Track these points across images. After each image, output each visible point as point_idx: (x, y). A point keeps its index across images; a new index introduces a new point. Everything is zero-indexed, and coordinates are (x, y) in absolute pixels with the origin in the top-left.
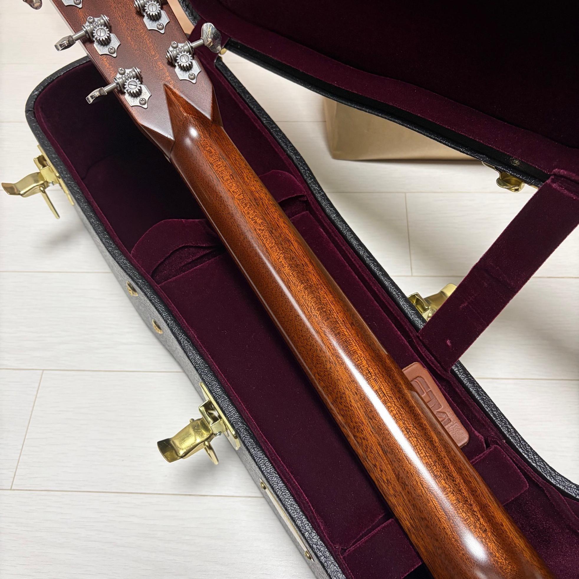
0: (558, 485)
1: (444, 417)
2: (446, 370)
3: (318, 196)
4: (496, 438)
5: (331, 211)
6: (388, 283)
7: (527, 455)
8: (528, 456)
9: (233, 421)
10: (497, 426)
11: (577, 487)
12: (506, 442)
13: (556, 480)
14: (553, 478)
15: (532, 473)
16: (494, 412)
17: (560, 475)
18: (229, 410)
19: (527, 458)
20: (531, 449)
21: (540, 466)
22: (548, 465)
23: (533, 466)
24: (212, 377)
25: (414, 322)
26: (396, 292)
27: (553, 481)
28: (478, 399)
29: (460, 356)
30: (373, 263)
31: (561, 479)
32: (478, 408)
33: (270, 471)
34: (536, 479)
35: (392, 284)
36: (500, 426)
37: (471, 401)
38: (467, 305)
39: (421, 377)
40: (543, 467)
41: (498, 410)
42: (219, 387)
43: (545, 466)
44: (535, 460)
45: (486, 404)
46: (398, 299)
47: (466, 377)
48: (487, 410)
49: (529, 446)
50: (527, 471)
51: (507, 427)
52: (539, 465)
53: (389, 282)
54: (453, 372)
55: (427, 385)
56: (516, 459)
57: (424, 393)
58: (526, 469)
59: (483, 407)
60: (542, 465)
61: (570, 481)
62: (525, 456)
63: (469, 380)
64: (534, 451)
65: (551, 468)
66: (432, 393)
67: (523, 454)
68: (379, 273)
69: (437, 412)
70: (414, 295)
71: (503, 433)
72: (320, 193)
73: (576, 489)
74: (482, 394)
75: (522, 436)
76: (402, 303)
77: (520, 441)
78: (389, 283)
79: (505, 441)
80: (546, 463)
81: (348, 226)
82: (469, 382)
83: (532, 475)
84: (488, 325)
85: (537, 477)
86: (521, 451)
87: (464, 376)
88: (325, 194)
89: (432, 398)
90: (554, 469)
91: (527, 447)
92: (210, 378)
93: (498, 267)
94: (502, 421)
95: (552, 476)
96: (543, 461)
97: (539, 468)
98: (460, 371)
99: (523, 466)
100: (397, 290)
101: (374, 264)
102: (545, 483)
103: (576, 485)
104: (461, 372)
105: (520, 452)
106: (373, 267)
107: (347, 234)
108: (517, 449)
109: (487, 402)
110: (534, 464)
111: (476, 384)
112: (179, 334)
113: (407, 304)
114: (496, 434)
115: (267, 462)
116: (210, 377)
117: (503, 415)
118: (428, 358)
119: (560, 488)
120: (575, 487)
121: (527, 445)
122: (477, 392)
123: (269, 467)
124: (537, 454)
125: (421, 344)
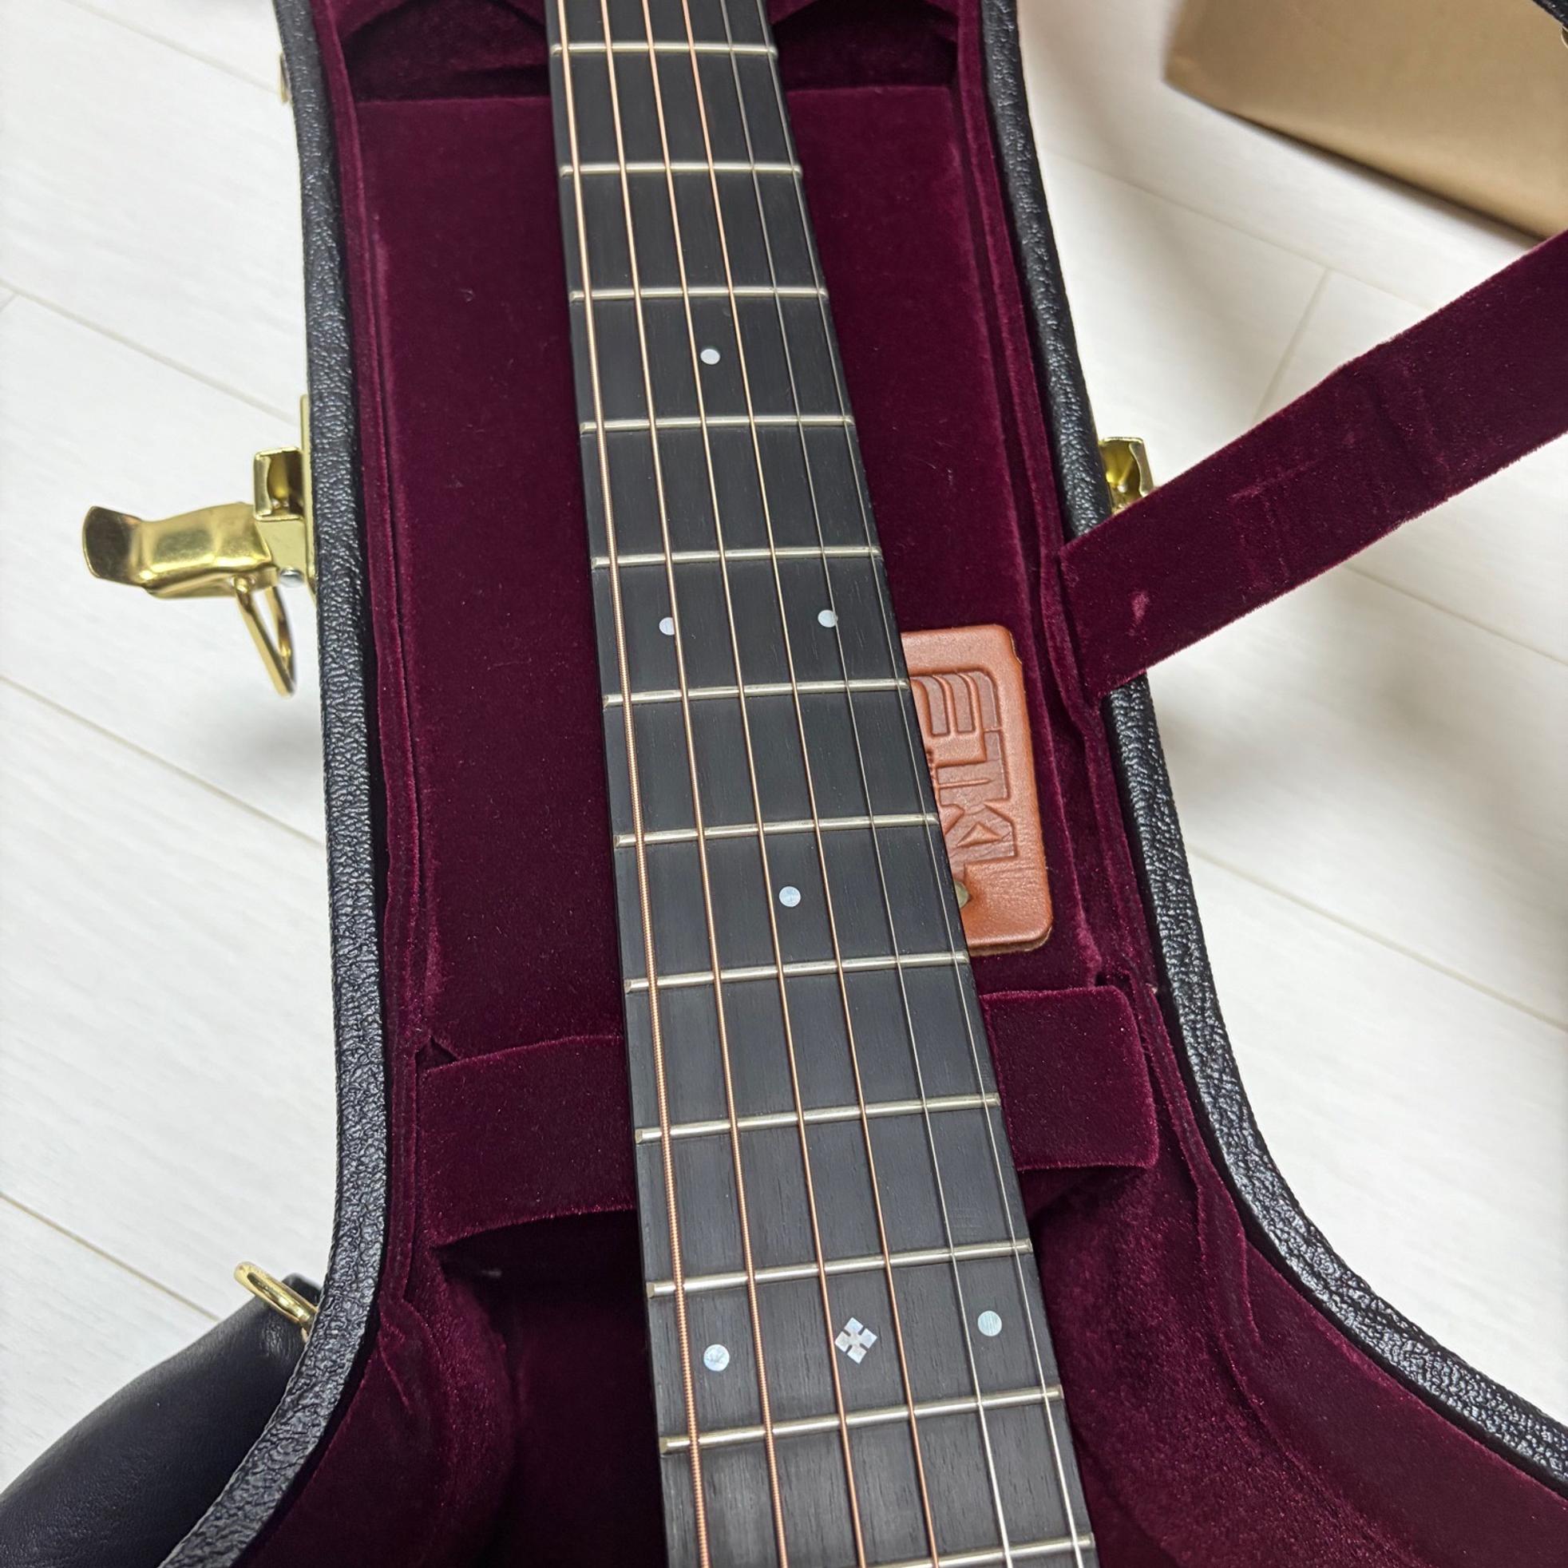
0: (1249, 1198)
1: (1003, 832)
2: (1088, 697)
3: (990, 30)
4: (1130, 969)
5: (1005, 84)
6: (1058, 361)
7: (1202, 1061)
8: (1203, 1063)
9: (325, 529)
10: (1153, 931)
11: (1309, 1231)
12: (1158, 996)
13: (1250, 1178)
14: (1248, 1169)
15: (1185, 1124)
16: (1168, 884)
17: (1274, 1170)
18: (332, 494)
19: (1196, 1068)
20: (1228, 1049)
21: (1222, 1113)
22: (1253, 1124)
23: (1202, 1105)
24: (339, 384)
25: (1070, 511)
26: (1067, 398)
27: (1240, 1180)
28: (1141, 820)
29: (1153, 661)
30: (1047, 286)
31: (1272, 1184)
32: (1125, 853)
33: (351, 717)
34: (1189, 1150)
35: (1069, 371)
36: (1163, 933)
37: (1116, 821)
38: (1256, 496)
39: (989, 674)
40: (1231, 1121)
41: (1185, 883)
42: (341, 421)
43: (1241, 1119)
44: (1218, 1088)
45: (1157, 849)
46: (1063, 420)
47: (1138, 739)
48: (1148, 868)
49: (1225, 1037)
50: (1176, 1109)
51: (1186, 948)
52: (1220, 1108)
53: (1064, 359)
54: (1106, 704)
55: (998, 707)
56: (1160, 1060)
57: (974, 729)
58: (1173, 1103)
59: (1142, 853)
60: (1232, 1112)
61: (1295, 1204)
62: (1194, 1060)
63: (1142, 752)
64: (1233, 1060)
65: (1257, 1136)
66: (1002, 740)
67: (1190, 1052)
68: (1047, 321)
69: (987, 807)
70: (1128, 443)
71: (1159, 959)
72: (1001, 21)
73: (1302, 1236)
74: (1163, 814)
75: (1218, 997)
76: (1067, 435)
77: (1203, 1009)
78: (1063, 363)
79: (1155, 990)
80: (1251, 1115)
81: (1034, 152)
82: (1141, 758)
83: (1184, 1131)
84: (1291, 586)
85: (1197, 1143)
86: (1189, 1040)
87: (1135, 732)
88: (1016, 33)
89: (990, 755)
90: (1266, 1142)
91: (1217, 1038)
92: (332, 386)
93: (1421, 391)
94: (1178, 922)
95: (1245, 1162)
96: (1244, 1102)
97: (1214, 1118)
98: (1133, 714)
99: (1170, 1092)
100: (1075, 395)
101: (1047, 290)
102: (1212, 1175)
103: (1308, 1224)
104: (1132, 719)
105: (1182, 1039)
106: (1039, 297)
107: (1014, 169)
108: (1179, 1028)
109: (1164, 844)
110: (1207, 1099)
111: (1159, 775)
112: (318, 224)
113: (1081, 449)
114: (1139, 954)
115: (354, 687)
116: (335, 382)
117: (1194, 908)
118: (1053, 637)
119: (1249, 1209)
120: (1302, 1230)
121: (1220, 1031)
122: (1150, 798)
123: (354, 705)
124: (1235, 1073)
125: (1056, 589)
